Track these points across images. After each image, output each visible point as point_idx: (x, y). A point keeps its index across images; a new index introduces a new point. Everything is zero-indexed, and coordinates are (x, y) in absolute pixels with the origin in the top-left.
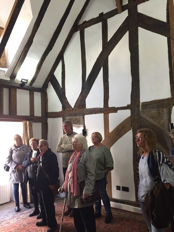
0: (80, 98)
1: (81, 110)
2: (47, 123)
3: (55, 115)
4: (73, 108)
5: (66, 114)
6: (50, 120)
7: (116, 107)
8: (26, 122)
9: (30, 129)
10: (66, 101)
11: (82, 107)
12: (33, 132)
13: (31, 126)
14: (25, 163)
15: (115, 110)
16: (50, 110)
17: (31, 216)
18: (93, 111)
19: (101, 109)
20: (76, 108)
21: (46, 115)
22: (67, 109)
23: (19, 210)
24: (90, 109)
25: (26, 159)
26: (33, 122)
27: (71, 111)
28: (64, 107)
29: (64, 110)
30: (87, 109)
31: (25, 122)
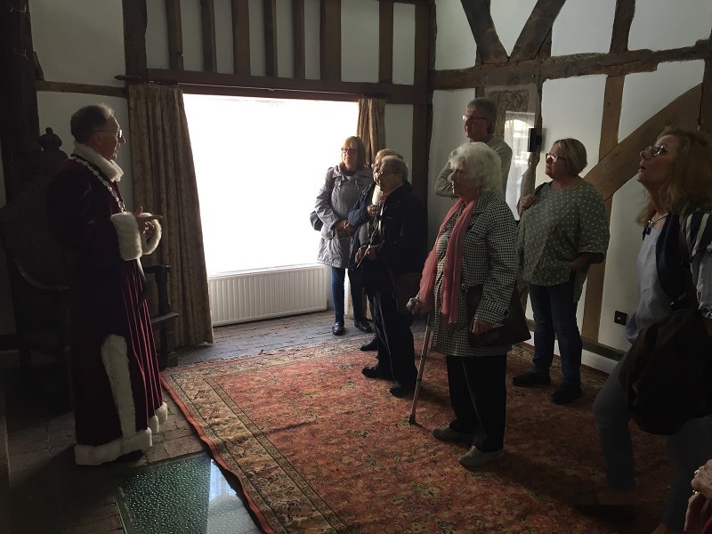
0: (534, 19)
1: (534, 62)
2: (430, 107)
3: (456, 80)
4: (509, 55)
5: (487, 77)
6: (439, 97)
7: (655, 49)
8: (366, 103)
9: (376, 125)
10: (490, 30)
11: (539, 52)
12: (384, 132)
13: (379, 114)
14: (353, 216)
15: (648, 60)
16: (441, 65)
17: (364, 349)
18: (574, 64)
19: (601, 57)
20: (517, 57)
21: (430, 79)
22: (493, 59)
23: (341, 332)
24: (563, 58)
25: (358, 207)
26: (387, 103)
27: (502, 65)
28: (481, 54)
29: (483, 63)
30: (554, 59)
31: (363, 101)
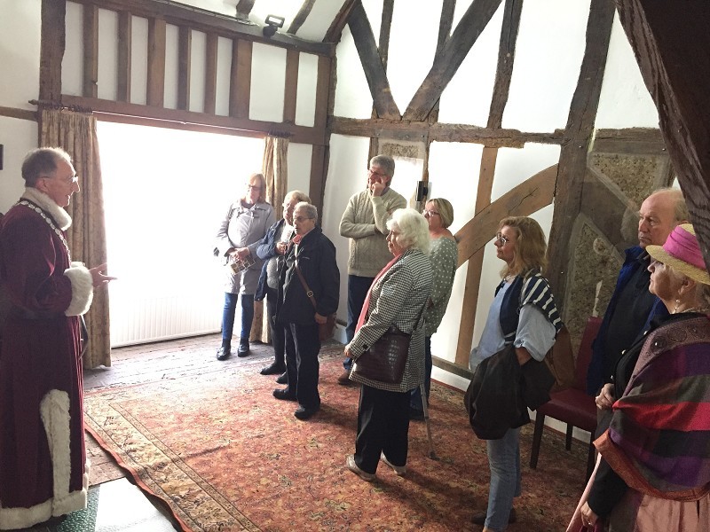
0: (425, 88)
1: (424, 124)
2: (327, 148)
3: (352, 128)
4: (402, 114)
5: (382, 130)
6: (336, 140)
7: (523, 131)
8: (272, 141)
9: (280, 162)
10: (385, 90)
11: (428, 116)
12: (286, 168)
13: (283, 151)
14: (262, 250)
15: (517, 139)
16: (338, 112)
18: (457, 132)
19: (479, 130)
20: (409, 117)
21: (329, 123)
22: (387, 114)
24: (448, 125)
25: (266, 242)
26: (290, 141)
27: (396, 122)
28: (377, 109)
29: (378, 117)
30: (441, 126)
31: (269, 139)
